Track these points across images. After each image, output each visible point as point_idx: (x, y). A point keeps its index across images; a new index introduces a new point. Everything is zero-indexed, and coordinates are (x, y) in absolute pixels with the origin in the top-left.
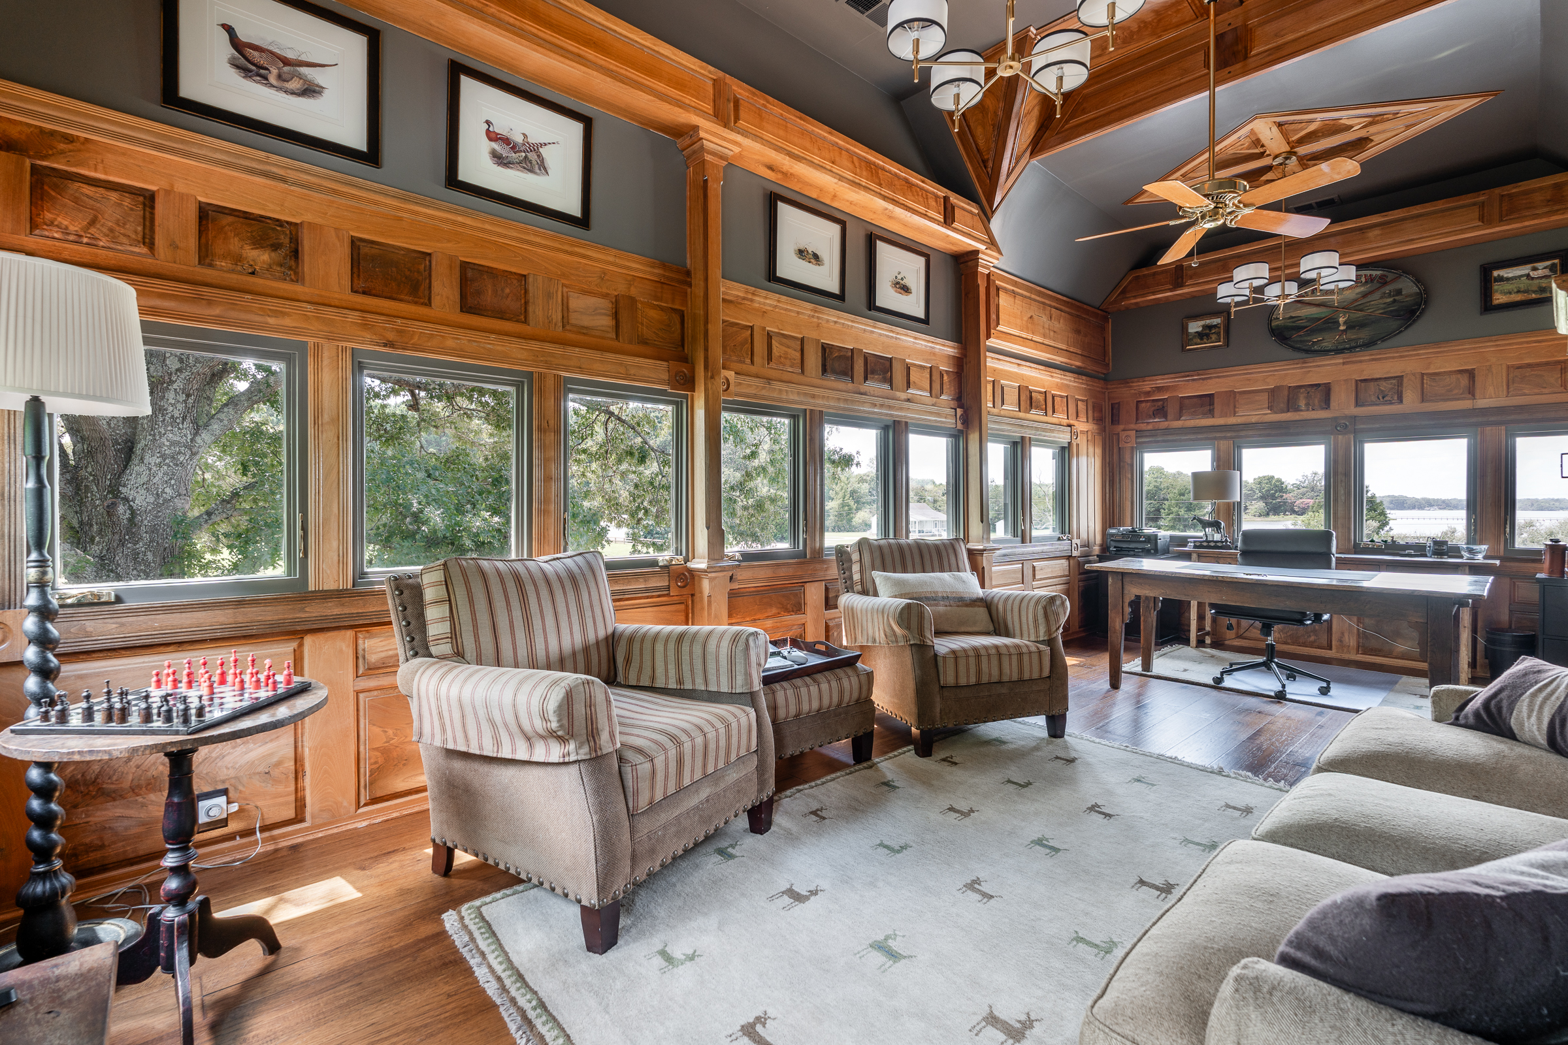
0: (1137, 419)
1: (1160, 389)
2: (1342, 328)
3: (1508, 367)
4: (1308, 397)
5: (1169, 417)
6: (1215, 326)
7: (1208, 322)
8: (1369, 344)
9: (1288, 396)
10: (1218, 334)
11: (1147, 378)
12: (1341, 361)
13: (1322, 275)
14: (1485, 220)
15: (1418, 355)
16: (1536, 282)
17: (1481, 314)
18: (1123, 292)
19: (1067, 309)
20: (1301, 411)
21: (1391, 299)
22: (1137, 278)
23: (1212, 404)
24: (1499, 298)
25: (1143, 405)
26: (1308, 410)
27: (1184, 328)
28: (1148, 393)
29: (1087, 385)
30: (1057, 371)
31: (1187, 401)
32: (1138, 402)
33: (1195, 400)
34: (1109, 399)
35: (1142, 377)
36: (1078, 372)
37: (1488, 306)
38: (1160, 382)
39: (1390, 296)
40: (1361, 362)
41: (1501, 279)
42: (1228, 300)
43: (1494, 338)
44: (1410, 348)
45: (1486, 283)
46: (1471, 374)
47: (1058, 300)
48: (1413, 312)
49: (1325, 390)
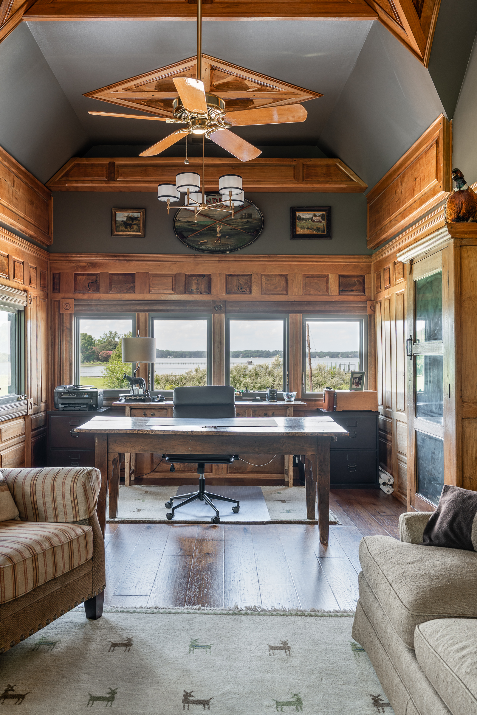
0: (75, 290)
1: (93, 265)
2: (218, 235)
3: (303, 276)
4: (198, 284)
5: (101, 290)
6: (136, 219)
7: (131, 214)
8: (233, 250)
9: (185, 281)
10: (138, 225)
11: (83, 255)
12: (217, 259)
13: (233, 193)
14: (296, 179)
15: (260, 261)
16: (316, 223)
17: (291, 239)
18: (67, 175)
19: (24, 179)
20: (193, 293)
21: (245, 220)
22: (78, 165)
23: (133, 282)
24: (300, 231)
25: (80, 277)
26: (197, 293)
27: (113, 217)
28: (84, 268)
29: (37, 254)
30: (17, 237)
31: (115, 278)
32: (75, 274)
33: (121, 277)
34: (51, 269)
35: (80, 252)
36: (30, 240)
37: (295, 236)
38: (95, 259)
39: (245, 218)
40: (229, 261)
41: (300, 218)
42: (165, 199)
43: (297, 256)
44: (256, 256)
45: (293, 220)
46: (285, 277)
47: (18, 168)
48: (258, 231)
49: (208, 279)
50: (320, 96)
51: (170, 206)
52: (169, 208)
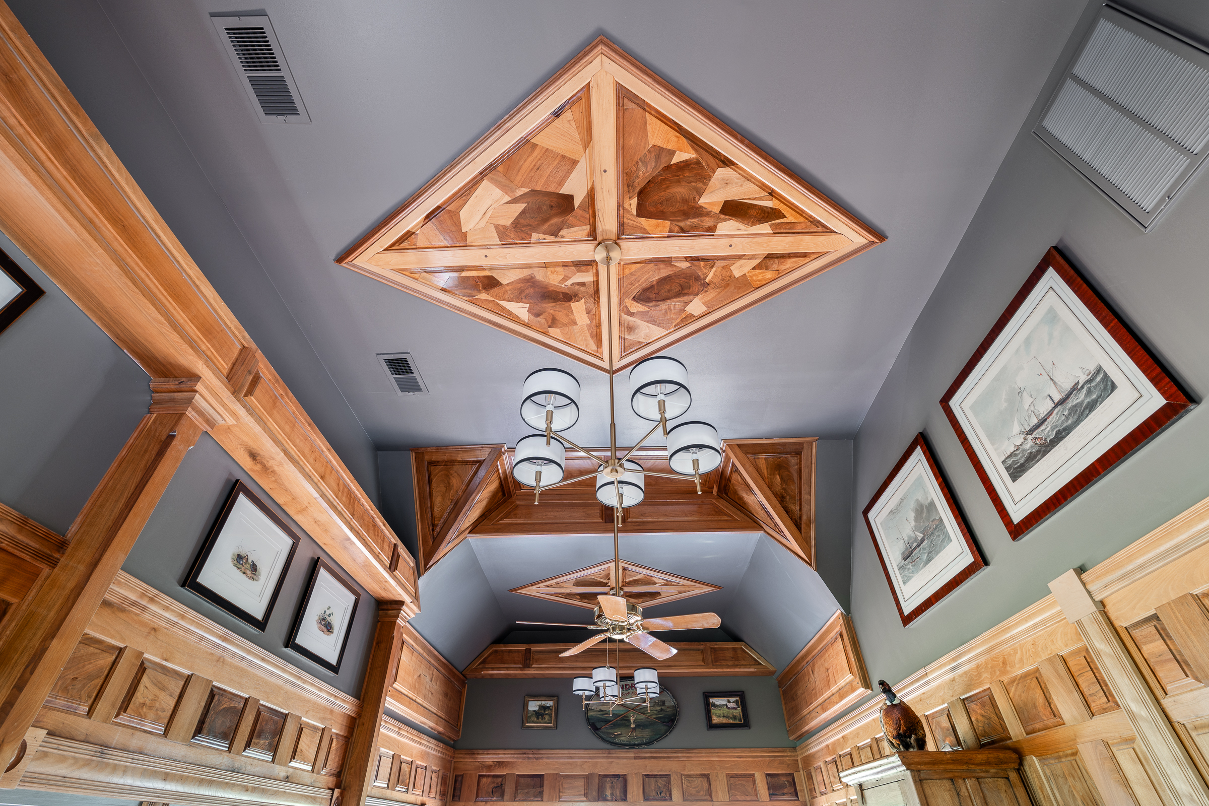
0: (477, 797)
1: (500, 764)
2: (633, 726)
3: (727, 775)
4: (612, 787)
5: (506, 797)
6: (548, 708)
7: (543, 703)
8: (649, 743)
9: (599, 784)
10: (550, 715)
11: (491, 751)
12: (633, 755)
13: (648, 686)
14: (706, 664)
15: (678, 757)
16: (731, 711)
17: (708, 729)
18: (484, 662)
19: (443, 671)
20: (607, 800)
21: (659, 708)
22: (496, 651)
23: (542, 786)
24: (716, 720)
25: (484, 780)
26: (612, 800)
27: (525, 706)
28: (489, 768)
29: (442, 753)
30: (426, 737)
31: (522, 780)
32: (480, 776)
33: (529, 780)
34: (454, 770)
35: (487, 749)
36: (438, 738)
37: (712, 726)
38: (502, 756)
39: (659, 706)
40: (645, 758)
41: (714, 705)
42: (581, 693)
43: (717, 750)
44: (673, 751)
45: (708, 707)
46: (707, 776)
47: (439, 660)
48: (673, 721)
49: (622, 780)
50: (720, 589)
51: (586, 700)
52: (585, 702)
